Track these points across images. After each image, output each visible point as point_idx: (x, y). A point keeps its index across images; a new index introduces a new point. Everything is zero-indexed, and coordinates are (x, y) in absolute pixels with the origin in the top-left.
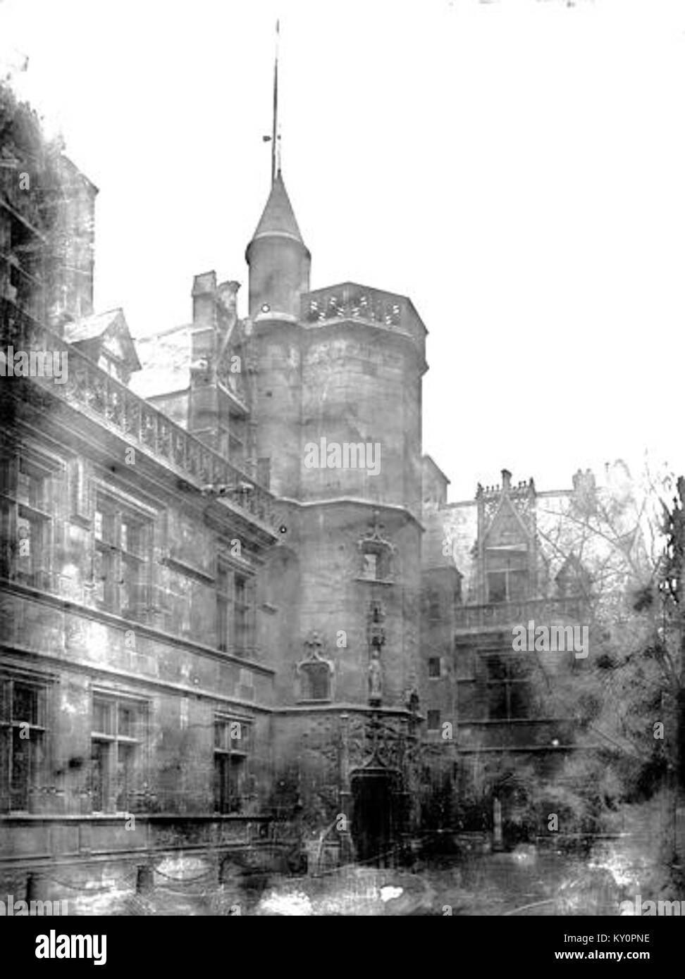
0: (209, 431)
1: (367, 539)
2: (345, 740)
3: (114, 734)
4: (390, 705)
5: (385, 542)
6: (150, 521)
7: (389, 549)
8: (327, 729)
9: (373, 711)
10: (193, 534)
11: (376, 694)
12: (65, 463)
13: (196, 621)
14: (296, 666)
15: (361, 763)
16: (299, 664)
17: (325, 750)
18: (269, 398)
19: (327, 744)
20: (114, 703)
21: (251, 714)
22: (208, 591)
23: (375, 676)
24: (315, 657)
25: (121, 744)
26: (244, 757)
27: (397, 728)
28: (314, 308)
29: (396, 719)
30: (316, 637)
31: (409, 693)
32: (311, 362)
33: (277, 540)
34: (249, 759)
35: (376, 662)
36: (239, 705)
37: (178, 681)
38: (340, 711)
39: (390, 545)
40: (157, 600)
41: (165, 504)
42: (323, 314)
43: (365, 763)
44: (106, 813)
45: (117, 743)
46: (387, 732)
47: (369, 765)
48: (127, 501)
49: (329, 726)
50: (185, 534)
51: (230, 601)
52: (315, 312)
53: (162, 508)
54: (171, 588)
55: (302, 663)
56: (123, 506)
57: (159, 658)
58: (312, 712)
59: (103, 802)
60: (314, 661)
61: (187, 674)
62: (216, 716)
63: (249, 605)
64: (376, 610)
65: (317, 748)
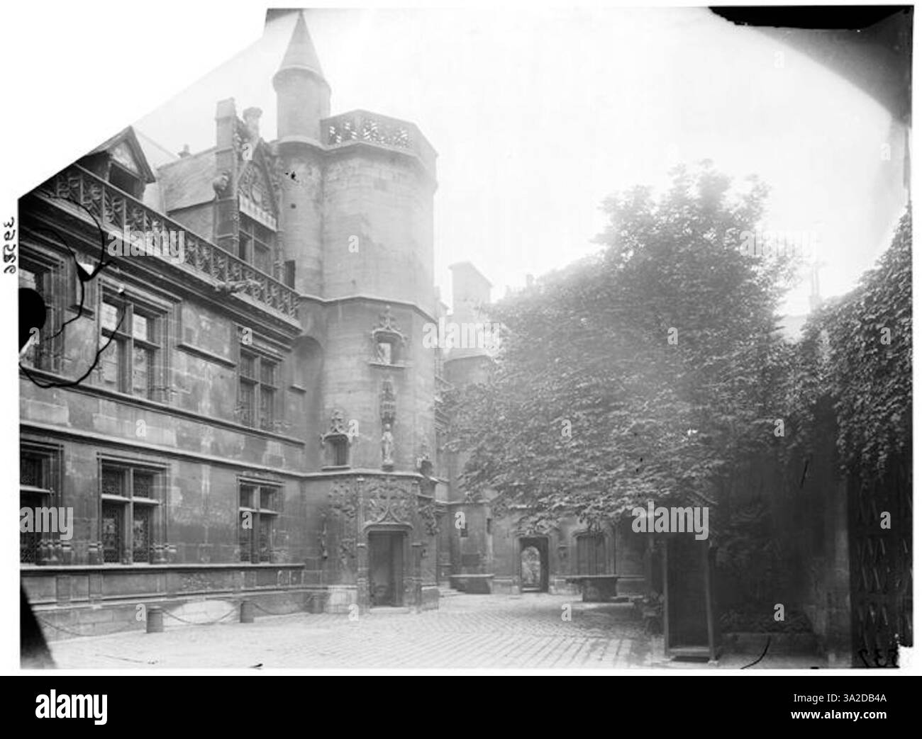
0: (231, 237)
1: (379, 330)
2: (361, 500)
3: (130, 497)
4: (401, 469)
5: (395, 332)
6: (164, 312)
7: (400, 337)
8: (347, 491)
9: (386, 475)
10: (212, 324)
11: (389, 461)
12: (63, 260)
13: (217, 399)
14: (321, 438)
15: (376, 519)
16: (323, 437)
17: (346, 508)
18: (294, 210)
19: (348, 503)
20: (129, 470)
21: (280, 479)
22: (230, 374)
23: (387, 446)
24: (336, 431)
25: (136, 505)
26: (276, 515)
27: (409, 489)
28: (332, 132)
29: (406, 482)
30: (337, 414)
31: (420, 460)
32: (330, 179)
33: (300, 331)
34: (279, 516)
35: (388, 435)
36: (266, 471)
37: (199, 451)
38: (358, 475)
39: (401, 335)
40: (173, 380)
41: (180, 298)
42: (339, 137)
43: (379, 519)
44: (123, 563)
45: (131, 505)
46: (400, 493)
47: (384, 520)
48: (138, 295)
49: (348, 488)
50: (204, 324)
51: (257, 383)
52: (333, 135)
53: (176, 301)
54: (189, 371)
55: (326, 435)
56: (132, 299)
57: (178, 432)
58: (335, 476)
59: (120, 555)
60: (335, 434)
61: (209, 445)
62: (241, 481)
63: (278, 387)
64: (387, 390)
65: (338, 507)
